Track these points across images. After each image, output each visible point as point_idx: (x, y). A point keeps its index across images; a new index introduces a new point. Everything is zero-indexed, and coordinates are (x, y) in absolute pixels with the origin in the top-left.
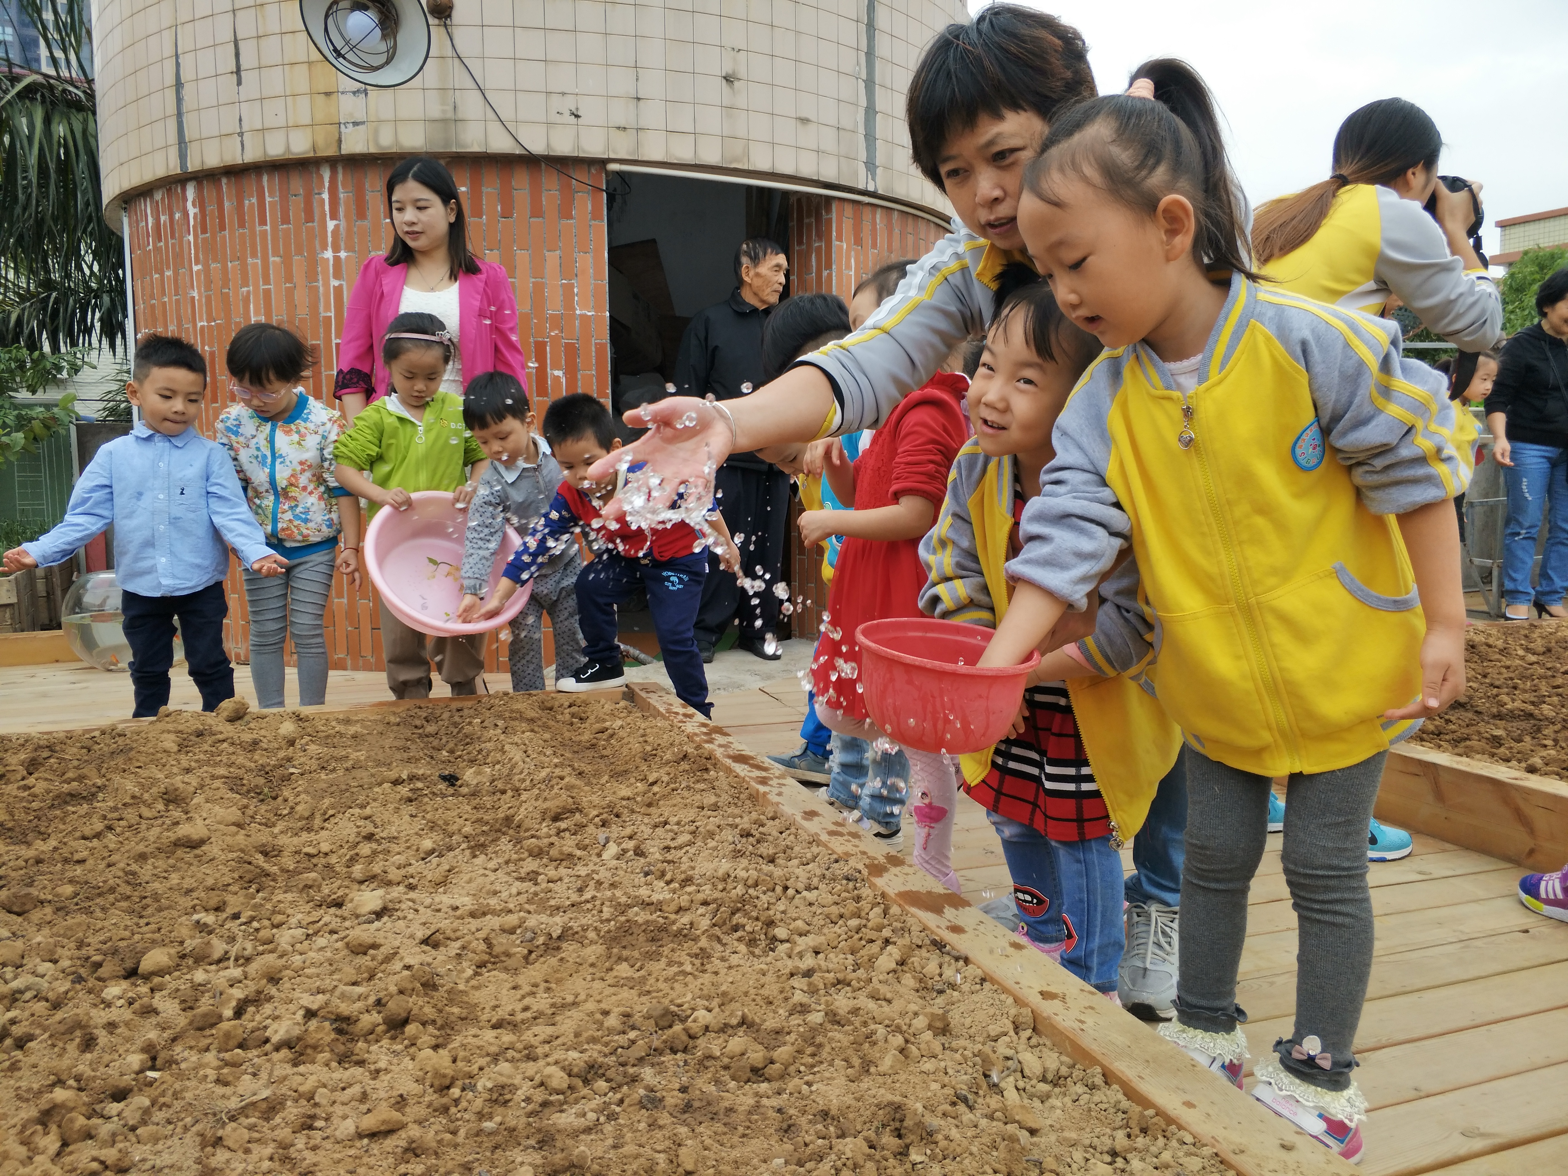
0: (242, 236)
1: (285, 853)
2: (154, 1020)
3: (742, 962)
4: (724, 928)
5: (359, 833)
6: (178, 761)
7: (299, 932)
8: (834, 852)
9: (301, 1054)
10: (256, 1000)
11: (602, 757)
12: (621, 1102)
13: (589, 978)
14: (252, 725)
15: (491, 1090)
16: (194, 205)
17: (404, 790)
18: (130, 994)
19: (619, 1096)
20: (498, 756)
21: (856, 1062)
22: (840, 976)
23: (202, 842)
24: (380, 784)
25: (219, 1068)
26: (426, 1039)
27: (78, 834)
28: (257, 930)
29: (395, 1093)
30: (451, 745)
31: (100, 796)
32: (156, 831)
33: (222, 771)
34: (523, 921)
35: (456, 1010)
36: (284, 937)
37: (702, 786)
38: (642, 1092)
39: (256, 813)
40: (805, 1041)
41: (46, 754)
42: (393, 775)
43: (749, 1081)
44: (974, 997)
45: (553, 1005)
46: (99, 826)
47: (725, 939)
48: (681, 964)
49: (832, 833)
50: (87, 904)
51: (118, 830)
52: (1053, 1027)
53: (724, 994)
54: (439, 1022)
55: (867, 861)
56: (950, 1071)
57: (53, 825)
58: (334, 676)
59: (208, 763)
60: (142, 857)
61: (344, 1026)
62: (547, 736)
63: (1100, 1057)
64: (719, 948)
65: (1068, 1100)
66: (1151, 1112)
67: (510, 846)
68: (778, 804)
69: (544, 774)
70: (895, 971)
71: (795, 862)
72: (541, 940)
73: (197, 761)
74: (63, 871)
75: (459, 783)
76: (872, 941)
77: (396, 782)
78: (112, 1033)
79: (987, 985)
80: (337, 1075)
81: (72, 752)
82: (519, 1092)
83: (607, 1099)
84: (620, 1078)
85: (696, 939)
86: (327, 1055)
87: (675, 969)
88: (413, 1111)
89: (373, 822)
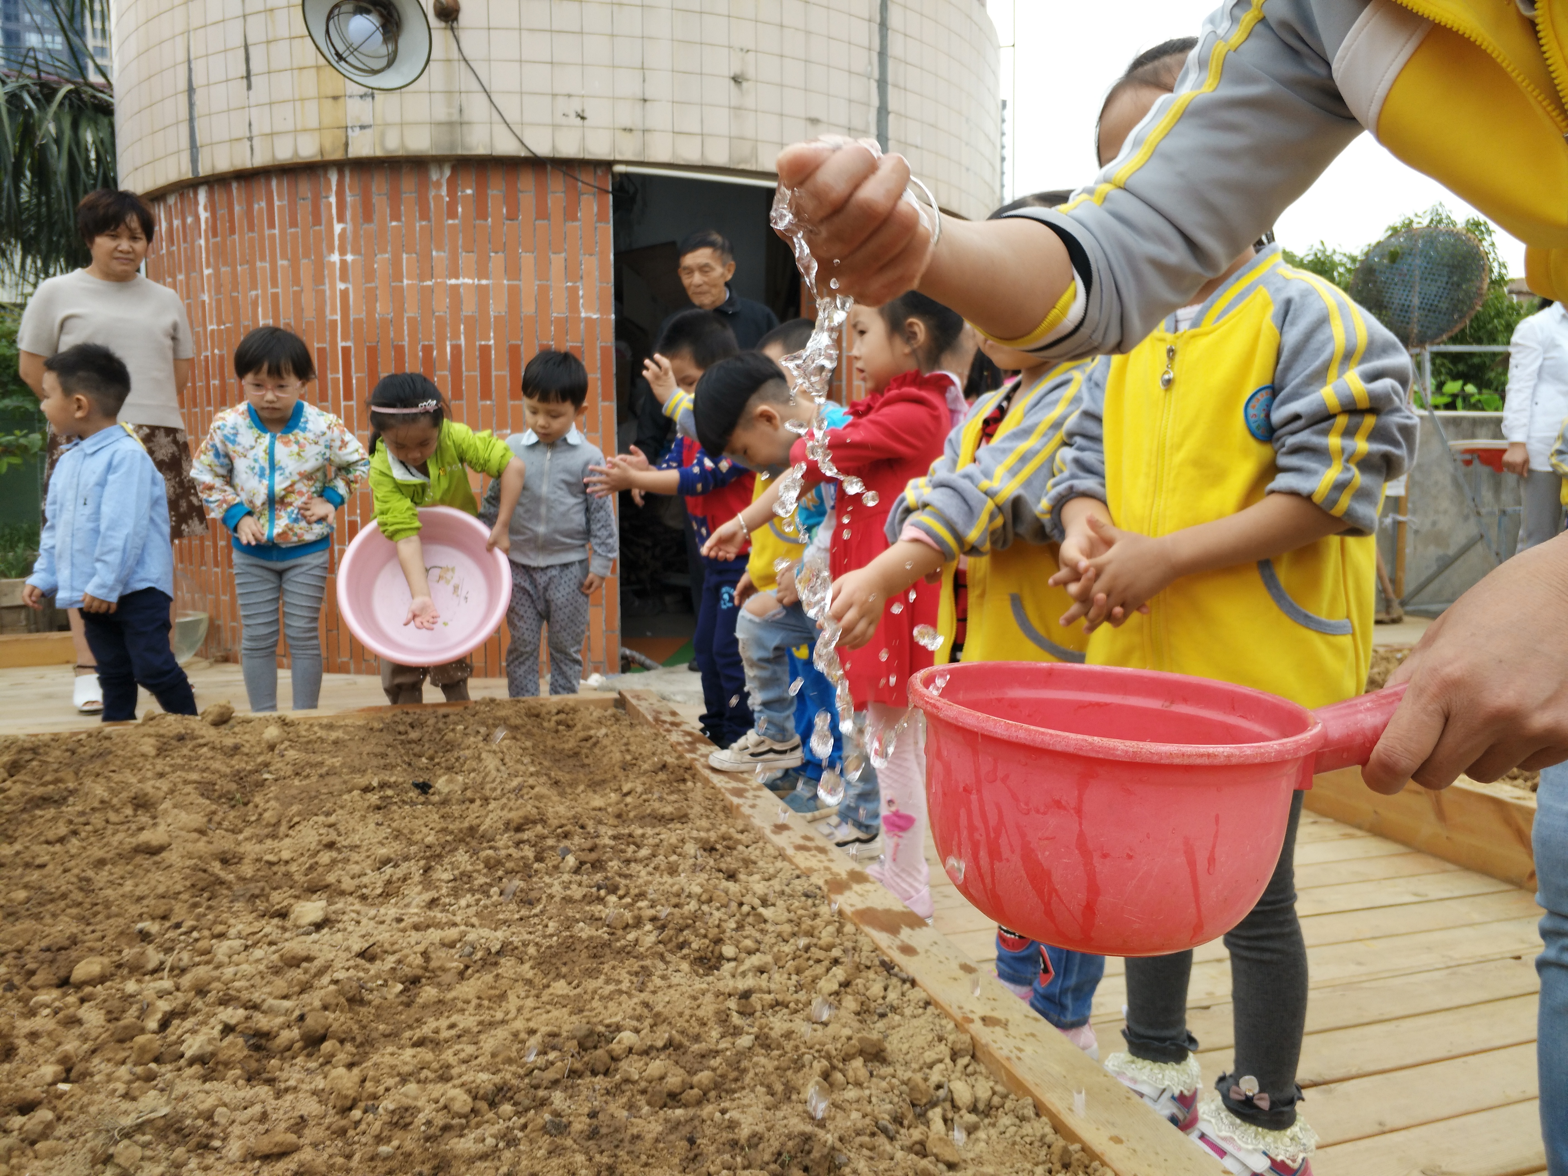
0: (252, 240)
1: (246, 861)
2: (76, 1031)
3: (682, 981)
4: (670, 946)
5: (320, 841)
6: (153, 765)
7: (237, 944)
8: (797, 868)
9: (213, 1071)
10: (182, 1013)
11: (583, 766)
12: (524, 1127)
13: (523, 994)
14: (236, 730)
15: (393, 1112)
16: (206, 209)
17: (374, 798)
18: (57, 1004)
19: (523, 1120)
20: (474, 764)
21: (779, 1087)
22: (780, 997)
23: (161, 849)
24: (350, 791)
25: (129, 1083)
26: (342, 1057)
27: (42, 839)
28: (197, 940)
29: (297, 1114)
30: (431, 752)
31: (71, 800)
32: (120, 836)
33: (194, 776)
34: (464, 934)
35: (382, 1027)
36: (222, 949)
37: (674, 797)
38: (547, 1117)
39: (223, 819)
40: (729, 1065)
41: (28, 756)
42: (363, 781)
43: (665, 1105)
44: (915, 1022)
45: (480, 1023)
46: (63, 830)
47: (669, 957)
48: (619, 982)
49: (800, 848)
50: (35, 910)
51: (83, 834)
52: (990, 1054)
53: (658, 1015)
54: (359, 1039)
55: (829, 877)
56: (874, 1099)
57: (21, 829)
58: (328, 680)
59: (182, 768)
60: (101, 863)
61: (263, 1042)
62: (529, 744)
63: (1032, 1088)
64: (661, 965)
65: (993, 1132)
66: (1076, 1147)
67: (467, 857)
68: (749, 817)
69: (515, 783)
70: (837, 993)
71: (757, 877)
72: (479, 955)
73: (171, 766)
74: (22, 876)
75: (431, 791)
76: (818, 961)
77: (367, 789)
78: (33, 1043)
79: (931, 1009)
80: (241, 1094)
81: (55, 755)
82: (421, 1116)
83: (511, 1124)
84: (527, 1102)
85: (639, 957)
86: (238, 1072)
87: (612, 987)
88: (312, 1133)
89: (337, 830)
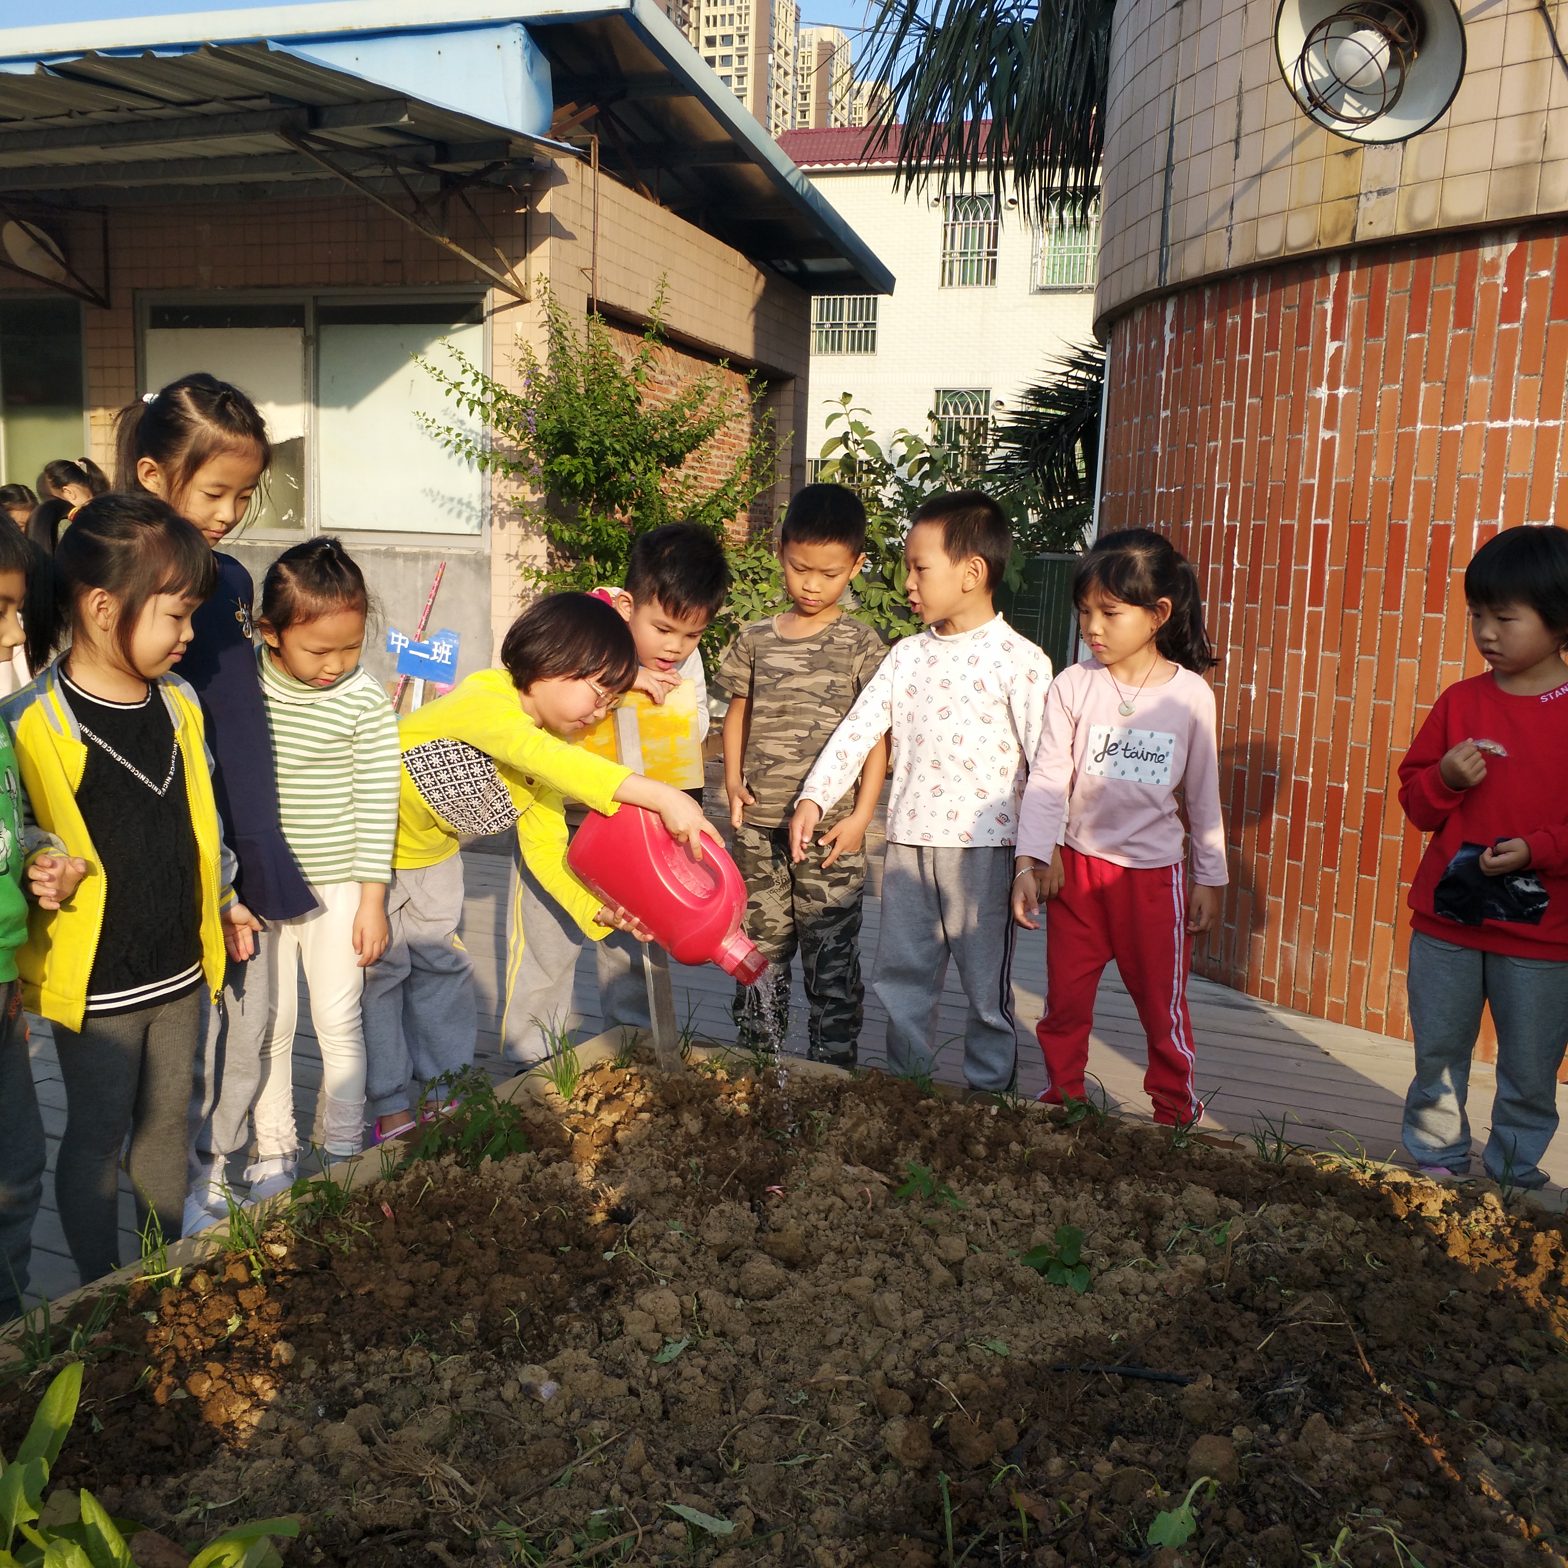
0: (1219, 369)
16: (1172, 331)
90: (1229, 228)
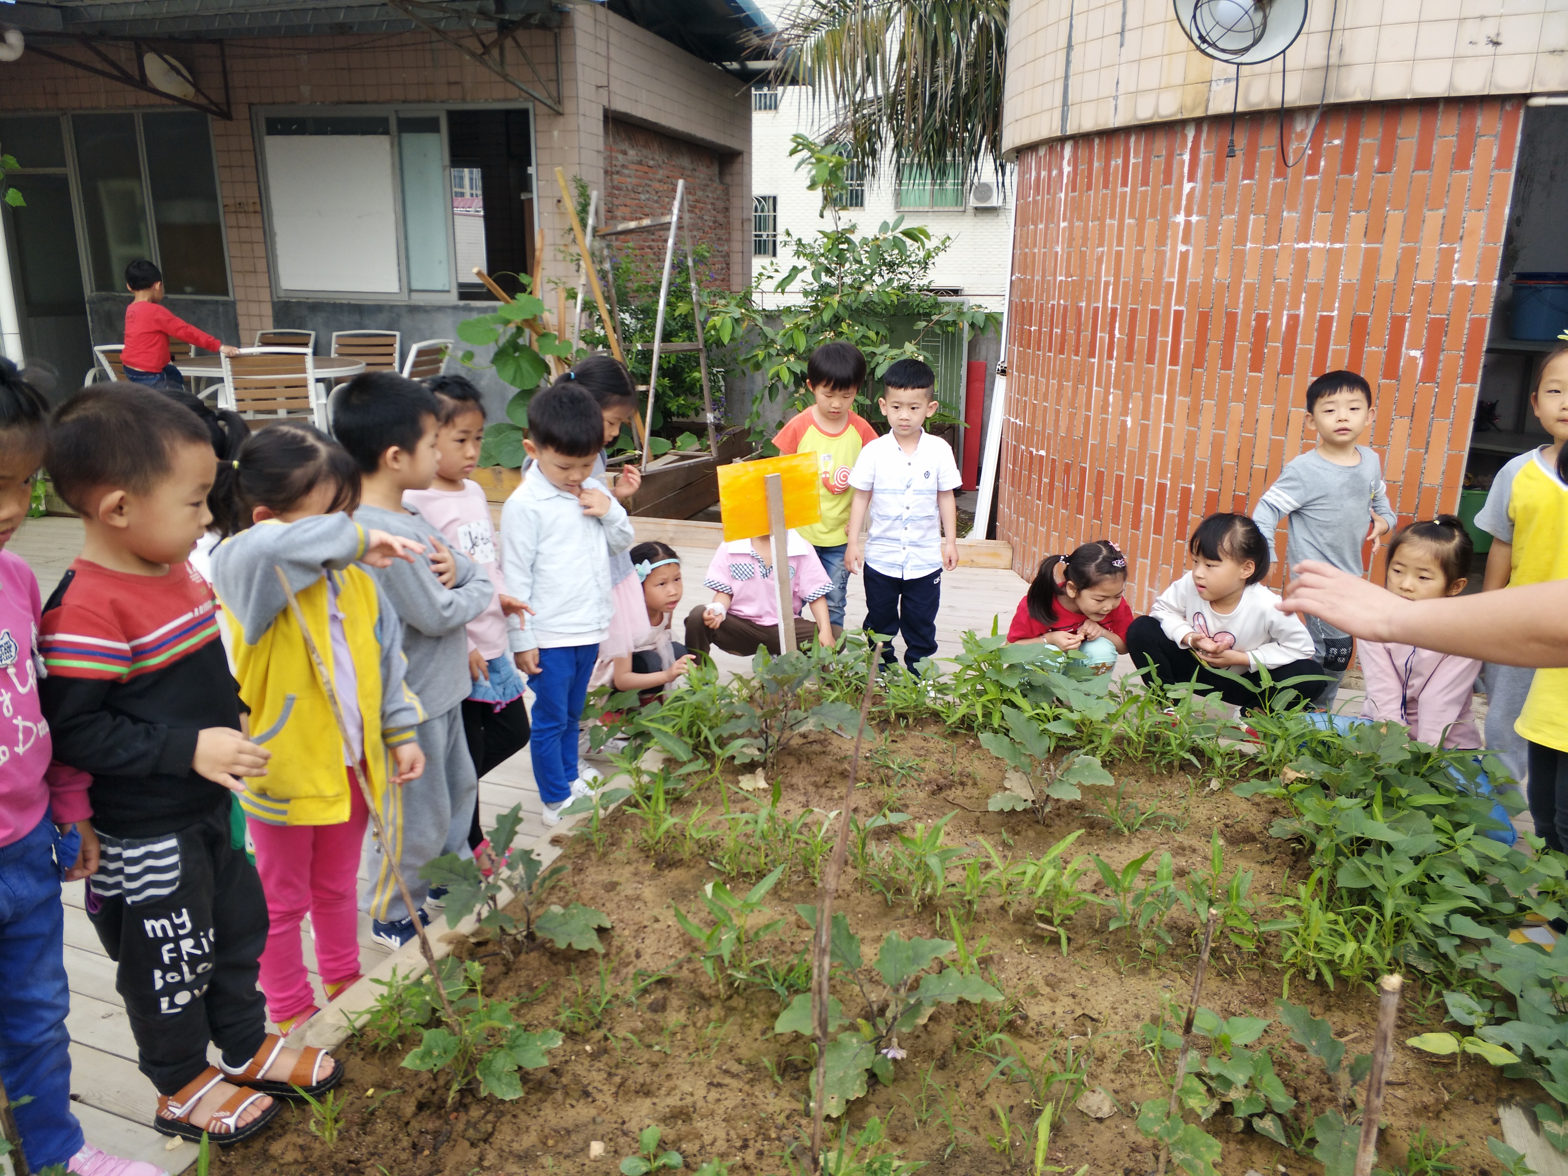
16: (1069, 164)
90: (1116, 98)
